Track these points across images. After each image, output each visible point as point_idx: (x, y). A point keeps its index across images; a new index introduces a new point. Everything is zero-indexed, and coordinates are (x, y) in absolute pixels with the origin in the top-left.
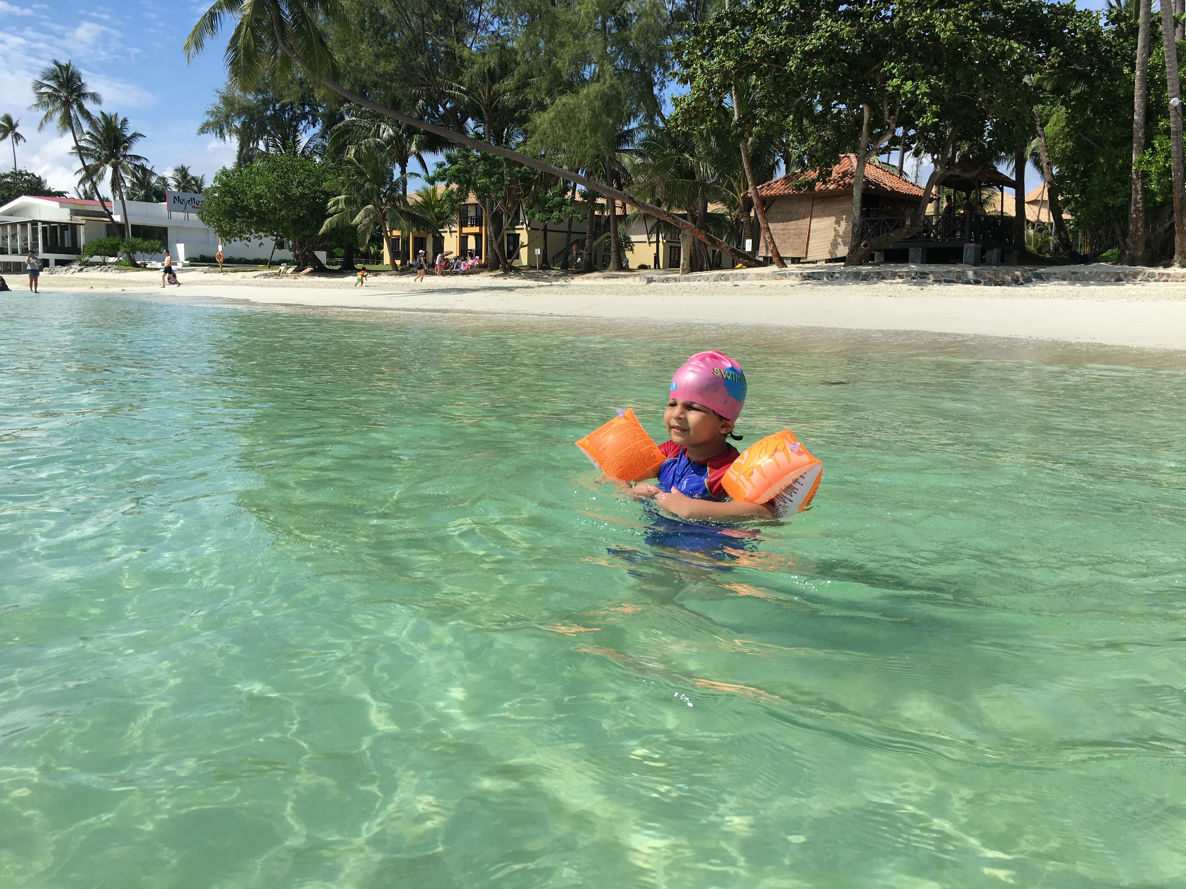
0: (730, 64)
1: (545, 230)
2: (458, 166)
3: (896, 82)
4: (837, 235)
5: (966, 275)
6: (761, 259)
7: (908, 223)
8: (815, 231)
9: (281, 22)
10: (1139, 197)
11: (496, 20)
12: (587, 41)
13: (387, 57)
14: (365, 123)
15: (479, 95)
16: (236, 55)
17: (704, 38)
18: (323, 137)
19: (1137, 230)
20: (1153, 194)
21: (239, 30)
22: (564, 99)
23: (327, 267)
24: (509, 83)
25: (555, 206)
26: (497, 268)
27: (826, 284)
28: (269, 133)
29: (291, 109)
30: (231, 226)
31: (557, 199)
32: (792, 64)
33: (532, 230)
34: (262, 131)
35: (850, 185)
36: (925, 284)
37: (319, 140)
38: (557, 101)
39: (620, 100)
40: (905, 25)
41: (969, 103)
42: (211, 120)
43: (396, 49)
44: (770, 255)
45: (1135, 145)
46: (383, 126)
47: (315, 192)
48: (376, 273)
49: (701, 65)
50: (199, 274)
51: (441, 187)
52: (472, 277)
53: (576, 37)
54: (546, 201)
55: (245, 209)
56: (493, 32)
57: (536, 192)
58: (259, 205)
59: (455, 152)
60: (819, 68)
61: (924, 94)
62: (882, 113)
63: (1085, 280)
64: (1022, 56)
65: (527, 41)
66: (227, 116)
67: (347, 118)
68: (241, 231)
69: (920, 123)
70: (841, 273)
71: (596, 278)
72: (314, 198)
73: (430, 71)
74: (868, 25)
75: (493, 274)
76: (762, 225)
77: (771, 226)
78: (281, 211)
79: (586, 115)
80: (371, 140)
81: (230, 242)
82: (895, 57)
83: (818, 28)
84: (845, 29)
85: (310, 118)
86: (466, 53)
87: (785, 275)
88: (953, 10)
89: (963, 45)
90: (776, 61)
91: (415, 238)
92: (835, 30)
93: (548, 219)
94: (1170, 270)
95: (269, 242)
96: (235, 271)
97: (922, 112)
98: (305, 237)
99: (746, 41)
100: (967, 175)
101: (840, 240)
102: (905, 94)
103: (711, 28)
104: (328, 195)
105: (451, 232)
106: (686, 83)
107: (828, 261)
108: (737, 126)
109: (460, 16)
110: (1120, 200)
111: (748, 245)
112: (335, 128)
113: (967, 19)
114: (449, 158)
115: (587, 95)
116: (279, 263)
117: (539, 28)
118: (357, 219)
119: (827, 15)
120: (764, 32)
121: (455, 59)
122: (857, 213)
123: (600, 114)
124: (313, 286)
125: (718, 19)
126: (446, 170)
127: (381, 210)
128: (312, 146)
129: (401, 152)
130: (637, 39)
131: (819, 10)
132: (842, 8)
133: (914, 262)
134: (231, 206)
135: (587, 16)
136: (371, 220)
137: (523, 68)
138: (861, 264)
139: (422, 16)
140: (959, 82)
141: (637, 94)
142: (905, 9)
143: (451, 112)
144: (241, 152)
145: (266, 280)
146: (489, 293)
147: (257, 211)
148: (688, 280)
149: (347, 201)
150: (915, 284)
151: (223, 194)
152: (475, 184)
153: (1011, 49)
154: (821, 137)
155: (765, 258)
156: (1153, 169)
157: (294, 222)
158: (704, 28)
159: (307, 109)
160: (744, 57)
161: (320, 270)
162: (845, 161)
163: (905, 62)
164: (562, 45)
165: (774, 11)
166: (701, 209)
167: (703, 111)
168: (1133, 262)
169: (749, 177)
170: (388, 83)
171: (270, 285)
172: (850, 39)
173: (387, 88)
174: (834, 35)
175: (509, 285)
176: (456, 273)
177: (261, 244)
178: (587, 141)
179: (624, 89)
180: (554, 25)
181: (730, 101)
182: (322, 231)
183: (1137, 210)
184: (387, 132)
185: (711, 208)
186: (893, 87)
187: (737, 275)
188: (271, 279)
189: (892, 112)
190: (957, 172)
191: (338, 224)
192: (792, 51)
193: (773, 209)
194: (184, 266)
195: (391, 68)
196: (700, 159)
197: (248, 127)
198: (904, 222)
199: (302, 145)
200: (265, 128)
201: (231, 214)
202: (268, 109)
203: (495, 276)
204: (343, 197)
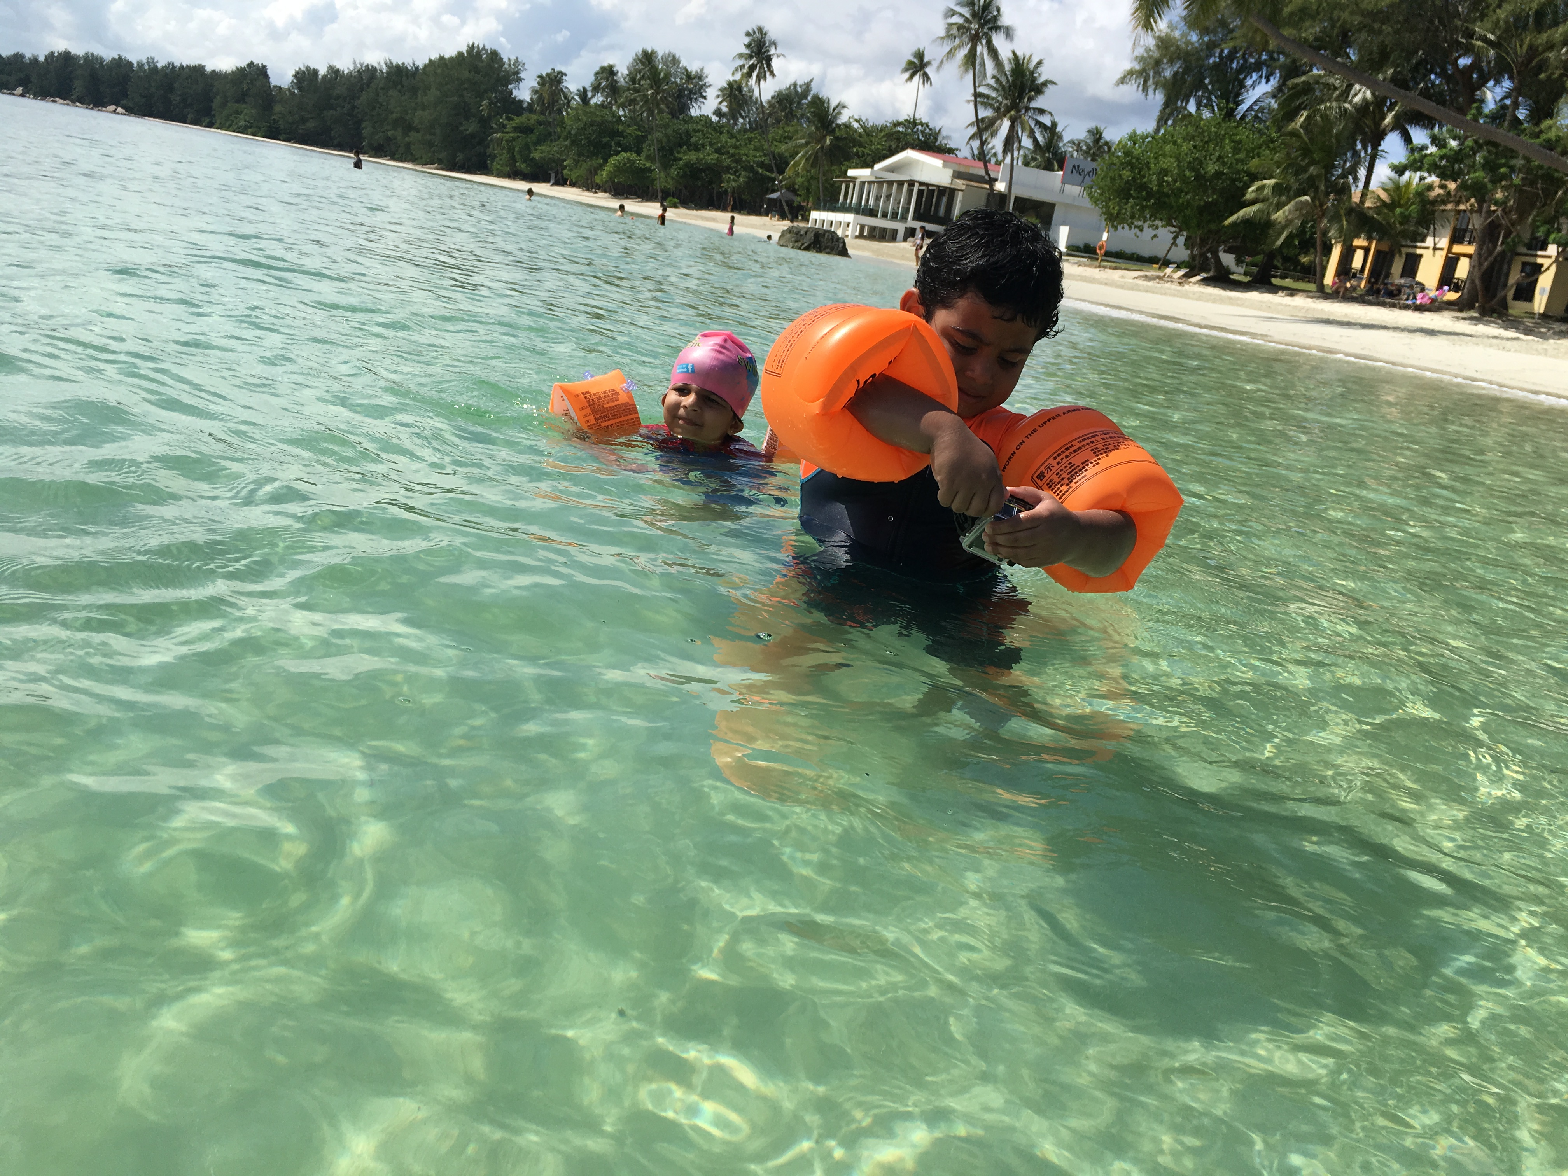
14: (1336, 81)
18: (1274, 96)
23: (1231, 276)
26: (1471, 307)
28: (1205, 88)
29: (1243, 56)
30: (1122, 209)
34: (1198, 85)
37: (1268, 101)
42: (1137, 67)
46: (1357, 86)
47: (1238, 172)
48: (1293, 292)
52: (1424, 314)
55: (1143, 187)
58: (1160, 183)
59: (1446, 131)
66: (1158, 63)
67: (1311, 72)
68: (1133, 217)
72: (1233, 181)
75: (1462, 315)
78: (1187, 193)
80: (1333, 104)
81: (1116, 228)
85: (1265, 69)
91: (1378, 252)
95: (1165, 233)
96: (1115, 268)
104: (1254, 178)
105: (1435, 249)
112: (1295, 83)
114: (1435, 138)
118: (1282, 214)
124: (1204, 298)
127: (1321, 205)
128: (1256, 108)
129: (1377, 126)
134: (1128, 182)
143: (1465, 73)
144: (1162, 112)
145: (1146, 283)
147: (1158, 191)
149: (1276, 187)
157: (1200, 210)
159: (1264, 57)
161: (1219, 279)
177: (1155, 236)
184: (1362, 94)
188: (1151, 283)
191: (1254, 218)
197: (1181, 79)
199: (1244, 107)
200: (1202, 81)
201: (1124, 192)
202: (1211, 55)
203: (1464, 319)
204: (1273, 181)
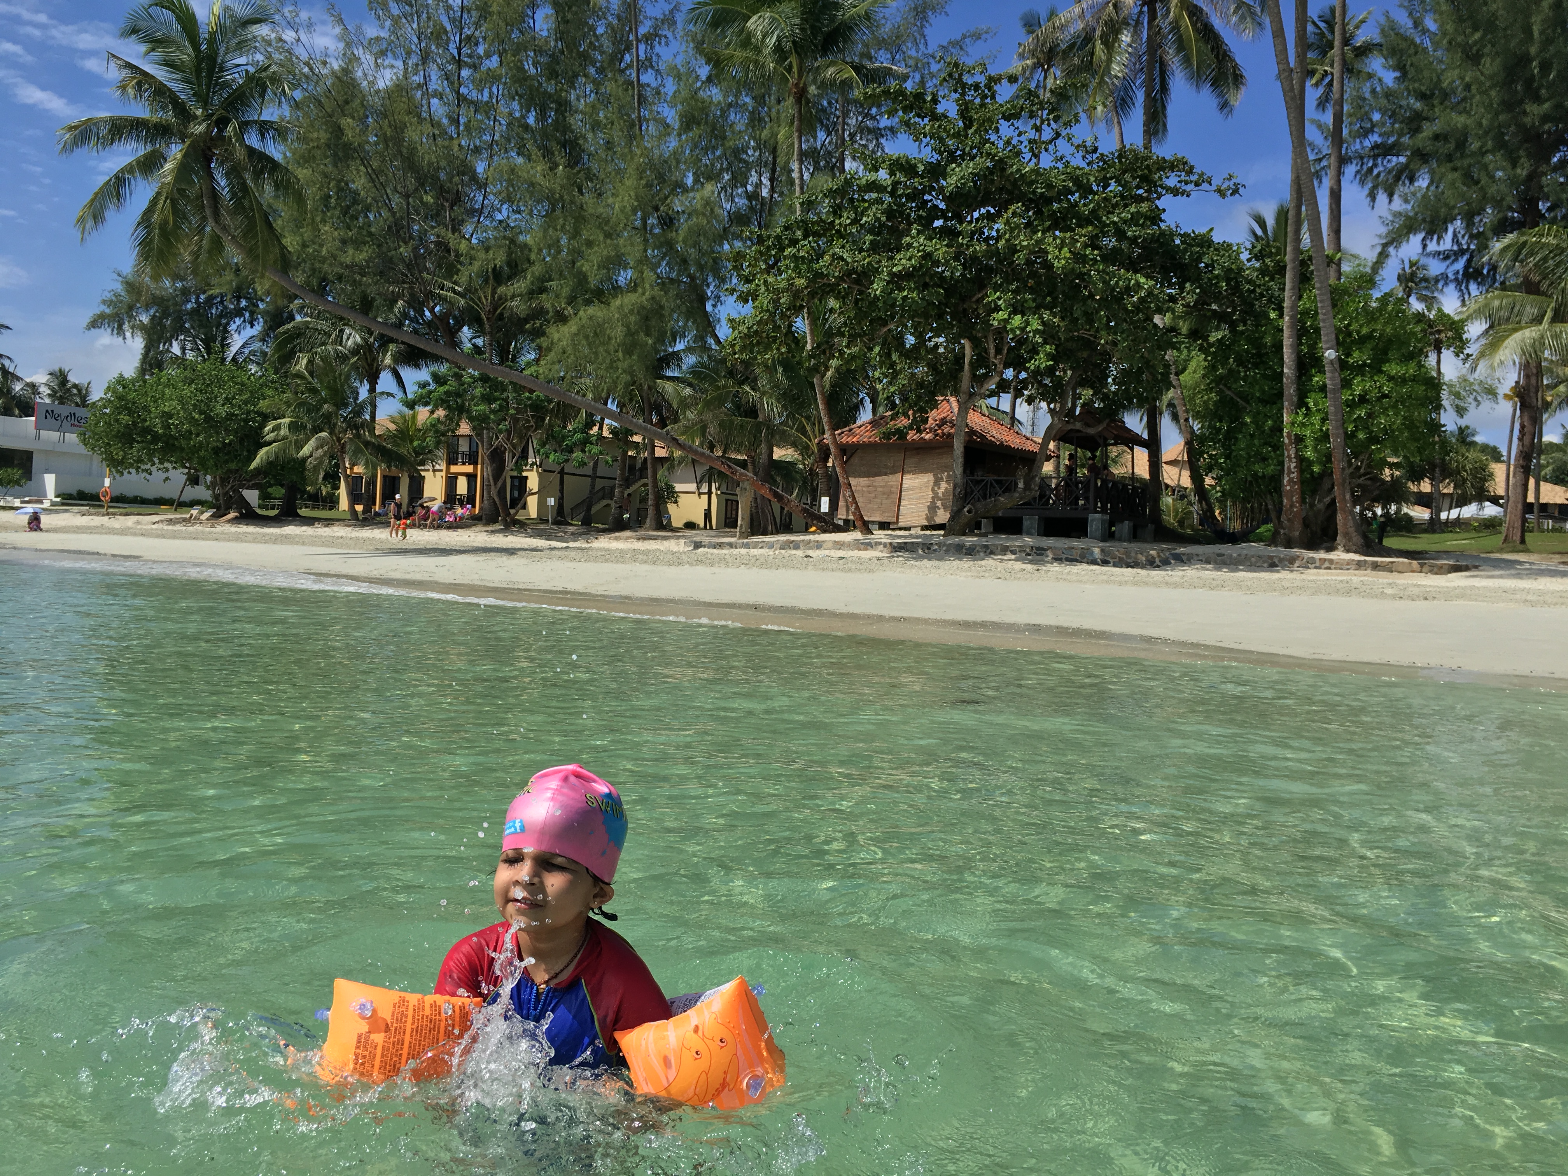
0: (801, 282)
1: (562, 473)
2: (447, 388)
3: (1002, 315)
4: (935, 497)
5: (1092, 553)
6: (841, 523)
7: (1021, 485)
8: (908, 490)
9: (215, 196)
10: (1293, 465)
11: (505, 206)
12: (621, 241)
13: (358, 244)
14: (323, 325)
15: (480, 299)
16: (149, 233)
17: (768, 248)
18: (263, 340)
19: (1292, 506)
20: (1310, 463)
21: (154, 202)
22: (591, 310)
23: (259, 511)
24: (520, 285)
25: (575, 444)
26: (495, 521)
27: (921, 558)
28: (187, 332)
29: (222, 302)
30: (126, 453)
31: (578, 436)
32: (877, 288)
33: (545, 472)
34: (181, 329)
35: (950, 436)
36: (1042, 562)
37: (257, 345)
38: (581, 313)
39: (662, 316)
40: (1013, 250)
41: (1090, 344)
42: (108, 311)
43: (370, 234)
44: (851, 517)
45: (1286, 404)
46: (347, 331)
47: (248, 412)
48: (328, 522)
49: (765, 281)
50: (73, 518)
51: (423, 414)
52: (460, 531)
53: (608, 235)
54: (564, 438)
55: (147, 431)
56: (500, 222)
57: (551, 426)
58: (167, 427)
59: (443, 369)
60: (909, 294)
61: (1036, 332)
62: (986, 351)
63: (1233, 564)
64: (1150, 293)
65: (545, 237)
66: (131, 308)
67: (298, 318)
68: (140, 461)
69: (1031, 365)
70: (939, 544)
71: (627, 538)
72: (246, 421)
73: (415, 264)
74: (968, 247)
75: (490, 528)
76: (841, 480)
77: (853, 481)
78: (198, 435)
79: (618, 332)
80: (330, 348)
81: (122, 474)
82: (1001, 285)
83: (909, 245)
84: (940, 249)
85: (247, 315)
86: (463, 247)
87: (869, 546)
88: (1068, 235)
89: (1081, 276)
90: (857, 282)
91: (384, 477)
92: (928, 249)
93: (567, 461)
94: (1332, 556)
95: (178, 476)
96: (127, 514)
97: (1034, 351)
98: (230, 471)
99: (820, 256)
100: (1091, 431)
101: (939, 503)
102: (1012, 330)
103: (778, 238)
104: (266, 418)
105: (434, 471)
106: (747, 301)
107: (924, 528)
108: (810, 357)
109: (457, 199)
110: (1271, 469)
111: (825, 504)
112: (281, 329)
113: (1086, 246)
114: (436, 377)
115: (620, 308)
116: (192, 504)
117: (561, 221)
118: (306, 450)
119: (919, 232)
120: (843, 247)
121: (448, 251)
122: (958, 470)
123: (637, 332)
124: (238, 538)
125: (786, 228)
126: (431, 392)
127: (339, 440)
128: (246, 351)
129: (370, 366)
130: (684, 241)
131: (910, 224)
132: (938, 223)
133: (1029, 534)
134: (127, 426)
135: (622, 210)
136: (325, 453)
137: (537, 269)
138: (964, 534)
139: (407, 196)
140: (1077, 319)
141: (684, 309)
142: (1012, 230)
143: (442, 319)
144: (145, 355)
145: (170, 527)
146: (482, 557)
147: (165, 434)
148: (747, 546)
149: (292, 427)
150: (1031, 562)
151: (118, 410)
152: (469, 411)
153: (1138, 284)
154: (913, 375)
155: (846, 521)
156: (1308, 433)
157: (216, 451)
158: (769, 237)
159: (243, 303)
160: (818, 275)
161: (248, 516)
162: (945, 405)
163: (1016, 292)
164: (590, 244)
165: (855, 222)
166: (764, 456)
167: (768, 337)
168: (1289, 544)
169: (825, 420)
170: (358, 277)
171: (174, 536)
172: (947, 262)
173: (354, 283)
174: (927, 256)
175: (510, 546)
176: (439, 527)
177: (167, 479)
178: (620, 364)
179: (668, 302)
180: (580, 219)
181: (802, 324)
182: (254, 465)
183: (1291, 481)
184: (353, 338)
185: (779, 454)
186: (999, 321)
187: (809, 542)
188: (178, 527)
189: (998, 351)
190: (1078, 426)
191: (277, 457)
192: (877, 271)
193: (855, 460)
194: (53, 504)
195: (362, 257)
196: (764, 393)
197: (160, 323)
198: (1016, 485)
199: (234, 349)
200: (183, 326)
201: (126, 437)
202: (189, 301)
203: (493, 532)
204: (286, 420)
